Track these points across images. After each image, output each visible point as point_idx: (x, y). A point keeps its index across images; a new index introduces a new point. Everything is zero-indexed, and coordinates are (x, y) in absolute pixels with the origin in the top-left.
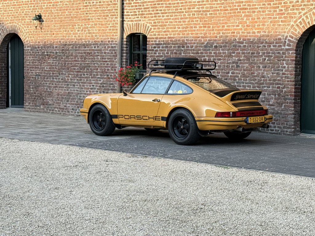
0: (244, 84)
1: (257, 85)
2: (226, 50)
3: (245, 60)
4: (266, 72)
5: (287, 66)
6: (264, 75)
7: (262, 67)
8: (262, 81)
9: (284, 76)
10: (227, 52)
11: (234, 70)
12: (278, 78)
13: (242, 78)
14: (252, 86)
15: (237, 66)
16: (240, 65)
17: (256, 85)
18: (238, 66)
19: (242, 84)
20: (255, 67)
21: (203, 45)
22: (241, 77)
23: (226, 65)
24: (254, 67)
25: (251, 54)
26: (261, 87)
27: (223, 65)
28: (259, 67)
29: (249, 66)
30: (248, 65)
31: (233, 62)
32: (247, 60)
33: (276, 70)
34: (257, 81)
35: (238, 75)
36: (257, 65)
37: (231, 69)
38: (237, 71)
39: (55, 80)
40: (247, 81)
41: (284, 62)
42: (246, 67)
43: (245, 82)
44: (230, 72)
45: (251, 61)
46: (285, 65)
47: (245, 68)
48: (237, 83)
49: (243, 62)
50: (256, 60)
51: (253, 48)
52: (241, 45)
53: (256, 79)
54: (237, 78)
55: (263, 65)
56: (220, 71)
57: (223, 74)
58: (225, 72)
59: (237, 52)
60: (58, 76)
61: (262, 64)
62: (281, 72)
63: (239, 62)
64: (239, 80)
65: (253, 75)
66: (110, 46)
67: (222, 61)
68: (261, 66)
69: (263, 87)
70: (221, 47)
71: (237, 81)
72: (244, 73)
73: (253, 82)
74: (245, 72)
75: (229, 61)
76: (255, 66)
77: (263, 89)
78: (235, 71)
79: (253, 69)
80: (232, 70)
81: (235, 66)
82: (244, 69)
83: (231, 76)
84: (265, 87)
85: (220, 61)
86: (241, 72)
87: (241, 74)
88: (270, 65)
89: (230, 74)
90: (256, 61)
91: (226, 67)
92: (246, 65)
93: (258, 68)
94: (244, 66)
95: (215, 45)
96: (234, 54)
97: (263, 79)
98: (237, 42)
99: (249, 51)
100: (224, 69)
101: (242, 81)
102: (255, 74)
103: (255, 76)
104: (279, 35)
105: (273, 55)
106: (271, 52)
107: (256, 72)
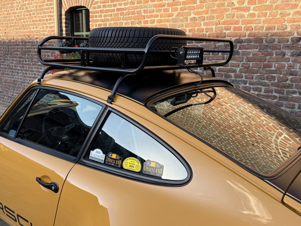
0: (247, 85)
1: (276, 88)
2: (213, 25)
3: (251, 42)
4: (298, 65)
6: (293, 70)
7: (289, 54)
8: (288, 82)
10: (214, 27)
13: (244, 75)
14: (263, 90)
16: (240, 51)
17: (274, 88)
19: (243, 85)
20: (274, 55)
21: (171, 18)
22: (241, 71)
24: (271, 54)
25: (266, 30)
26: (285, 93)
28: (284, 54)
29: (259, 51)
30: (257, 50)
32: (255, 42)
34: (276, 81)
35: (234, 68)
36: (278, 50)
37: (222, 58)
39: (2, 66)
40: (254, 80)
42: (253, 55)
43: (250, 82)
45: (264, 42)
47: (251, 55)
49: (247, 45)
50: (277, 40)
51: (271, 18)
52: (245, 13)
53: (275, 77)
54: (232, 74)
55: (292, 51)
59: (235, 28)
60: (4, 62)
61: (291, 49)
63: (239, 45)
64: (236, 76)
65: (268, 69)
66: (48, 25)
69: (288, 93)
70: (204, 20)
72: (248, 66)
73: (267, 81)
74: (251, 64)
76: (274, 52)
77: (290, 96)
79: (268, 58)
82: (247, 58)
84: (294, 92)
86: (242, 63)
87: (242, 66)
90: (276, 43)
92: (253, 50)
93: (280, 57)
94: (249, 53)
95: (193, 16)
96: (227, 32)
97: (290, 77)
98: (237, 8)
99: (262, 24)
100: (208, 57)
101: (244, 79)
102: (273, 68)
103: (272, 72)
107: (275, 65)
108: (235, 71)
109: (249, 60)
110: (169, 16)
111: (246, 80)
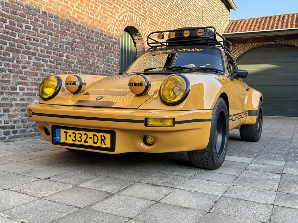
3: (80, 43)
4: (99, 62)
5: (115, 59)
6: (98, 65)
9: (113, 68)
10: (59, 25)
11: (69, 53)
12: (109, 70)
13: (79, 66)
15: (72, 48)
16: (75, 48)
18: (73, 49)
22: (77, 63)
23: (59, 44)
24: (89, 54)
25: (86, 38)
27: (56, 44)
29: (84, 51)
31: (68, 43)
32: (82, 44)
33: (107, 62)
34: (92, 71)
35: (73, 60)
38: (73, 56)
40: (83, 70)
41: (113, 55)
42: (82, 53)
44: (65, 55)
45: (86, 46)
46: (113, 58)
47: (81, 53)
48: (73, 70)
49: (79, 45)
51: (88, 31)
52: (76, 23)
53: (91, 68)
54: (73, 65)
56: (52, 51)
57: (55, 56)
58: (59, 53)
59: (72, 31)
62: (111, 65)
63: (74, 44)
65: (88, 63)
67: (53, 36)
68: (96, 54)
70: (52, 17)
71: (73, 68)
72: (80, 60)
73: (89, 71)
74: (81, 58)
75: (63, 40)
76: (91, 52)
78: (71, 55)
79: (88, 56)
80: (67, 53)
81: (70, 48)
82: (79, 54)
83: (65, 61)
85: (50, 36)
86: (77, 57)
87: (77, 60)
88: (103, 55)
89: (64, 58)
90: (91, 47)
91: (59, 47)
92: (81, 49)
93: (93, 56)
96: (68, 32)
97: (97, 69)
98: (72, 17)
99: (84, 33)
100: (57, 49)
101: (78, 69)
102: (90, 63)
103: (90, 65)
104: (108, 25)
105: (105, 45)
106: (103, 41)
107: (91, 61)
108: (73, 63)
109: (80, 56)
111: (80, 69)
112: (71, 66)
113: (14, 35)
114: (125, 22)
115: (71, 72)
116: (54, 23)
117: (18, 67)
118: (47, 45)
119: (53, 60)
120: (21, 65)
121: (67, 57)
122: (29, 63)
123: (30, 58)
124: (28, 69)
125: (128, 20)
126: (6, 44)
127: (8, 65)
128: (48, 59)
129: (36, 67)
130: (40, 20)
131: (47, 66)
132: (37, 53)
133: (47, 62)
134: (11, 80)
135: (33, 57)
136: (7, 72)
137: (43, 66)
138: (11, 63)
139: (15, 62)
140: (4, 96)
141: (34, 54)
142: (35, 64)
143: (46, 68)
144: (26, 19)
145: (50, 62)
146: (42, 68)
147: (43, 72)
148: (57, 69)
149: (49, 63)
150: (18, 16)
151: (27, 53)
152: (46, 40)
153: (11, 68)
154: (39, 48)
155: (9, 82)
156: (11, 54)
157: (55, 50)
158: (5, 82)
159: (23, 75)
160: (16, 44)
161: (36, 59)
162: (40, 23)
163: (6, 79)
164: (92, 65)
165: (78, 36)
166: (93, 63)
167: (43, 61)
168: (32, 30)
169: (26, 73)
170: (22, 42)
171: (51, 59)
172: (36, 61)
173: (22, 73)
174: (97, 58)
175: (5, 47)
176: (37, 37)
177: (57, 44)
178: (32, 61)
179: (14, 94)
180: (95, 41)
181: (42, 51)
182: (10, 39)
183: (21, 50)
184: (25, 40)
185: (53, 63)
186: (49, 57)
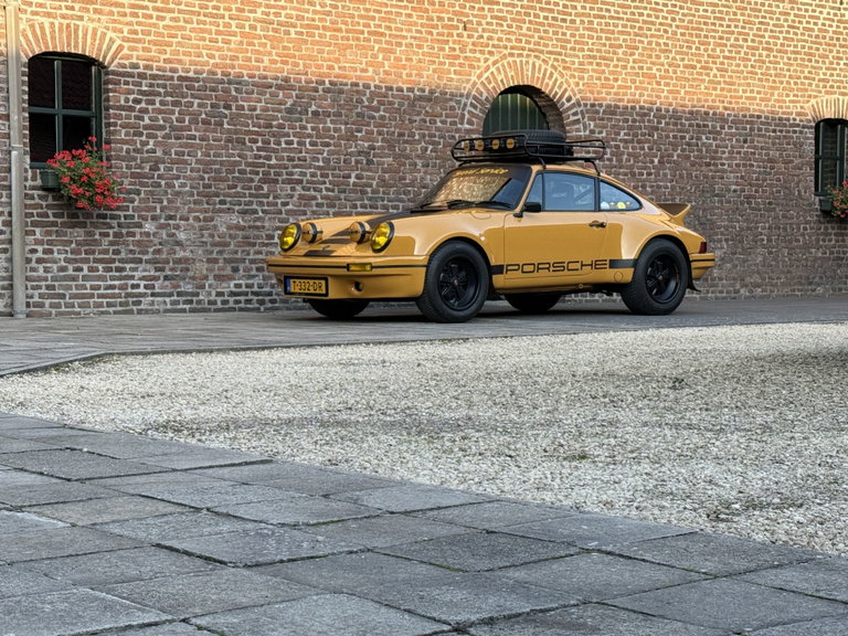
0: (385, 202)
2: (341, 124)
3: (385, 149)
4: (428, 177)
10: (343, 127)
11: (362, 170)
13: (381, 190)
15: (368, 160)
16: (374, 159)
18: (370, 162)
19: (381, 202)
20: (408, 166)
21: (283, 107)
22: (377, 186)
23: (342, 157)
24: (404, 164)
25: (398, 136)
27: (336, 159)
28: (416, 165)
29: (393, 161)
30: (391, 159)
31: (360, 153)
32: (389, 150)
34: (412, 196)
35: (370, 181)
36: (410, 160)
37: (355, 169)
38: (369, 173)
40: (392, 196)
42: (388, 165)
43: (388, 198)
44: (353, 175)
45: (397, 150)
47: (386, 166)
48: (370, 199)
49: (382, 153)
50: (408, 149)
51: (400, 123)
52: (375, 114)
53: (410, 191)
54: (369, 190)
55: (422, 161)
56: (330, 172)
57: (336, 179)
58: (341, 173)
59: (367, 130)
61: (421, 159)
63: (372, 152)
64: (373, 192)
65: (403, 181)
67: (332, 148)
68: (419, 163)
70: (329, 116)
71: (370, 195)
72: (384, 178)
73: (404, 196)
74: (387, 176)
75: (349, 150)
76: (407, 161)
78: (365, 174)
79: (402, 168)
80: (358, 171)
81: (364, 162)
82: (382, 168)
83: (355, 184)
85: (326, 149)
86: (378, 174)
87: (378, 179)
88: (437, 161)
89: (352, 180)
90: (408, 152)
91: (342, 164)
92: (387, 159)
93: (413, 167)
94: (383, 163)
95: (314, 108)
96: (359, 135)
98: (366, 107)
99: (393, 129)
100: (339, 167)
101: (381, 195)
102: (408, 181)
103: (407, 185)
104: (451, 100)
105: (442, 140)
106: (437, 134)
107: (409, 177)
108: (371, 186)
109: (384, 171)
110: (280, 104)
112: (365, 193)
113: (269, 158)
114: (497, 83)
115: (366, 202)
116: (332, 126)
117: (276, 204)
118: (321, 164)
119: (331, 186)
120: (279, 201)
121: (357, 177)
122: (292, 197)
123: (293, 189)
124: (290, 207)
125: (506, 76)
126: (257, 173)
127: (261, 204)
128: (323, 187)
129: (303, 202)
130: (309, 126)
131: (322, 198)
132: (305, 179)
133: (321, 191)
134: (266, 224)
135: (298, 187)
136: (260, 214)
137: (315, 198)
138: (265, 200)
139: (271, 198)
140: (257, 248)
141: (300, 182)
142: (301, 197)
143: (320, 201)
144: (286, 130)
145: (327, 189)
146: (314, 202)
147: (315, 208)
148: (340, 199)
149: (324, 192)
150: (274, 129)
151: (289, 182)
152: (320, 156)
153: (266, 208)
154: (308, 171)
155: (263, 227)
156: (265, 187)
157: (335, 169)
158: (257, 227)
159: (284, 216)
160: (272, 171)
161: (303, 189)
162: (309, 131)
163: (259, 224)
164: (412, 184)
165: (380, 138)
166: (414, 180)
167: (315, 190)
168: (295, 146)
169: (288, 212)
170: (280, 166)
171: (328, 185)
172: (303, 192)
173: (281, 213)
174: (423, 170)
175: (257, 178)
176: (304, 154)
177: (339, 159)
178: (296, 194)
179: (271, 244)
180: (417, 137)
181: (313, 175)
182: (263, 165)
183: (280, 178)
184: (286, 162)
185: (333, 191)
186: (324, 183)
